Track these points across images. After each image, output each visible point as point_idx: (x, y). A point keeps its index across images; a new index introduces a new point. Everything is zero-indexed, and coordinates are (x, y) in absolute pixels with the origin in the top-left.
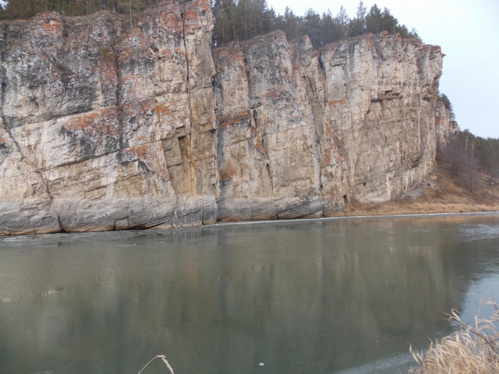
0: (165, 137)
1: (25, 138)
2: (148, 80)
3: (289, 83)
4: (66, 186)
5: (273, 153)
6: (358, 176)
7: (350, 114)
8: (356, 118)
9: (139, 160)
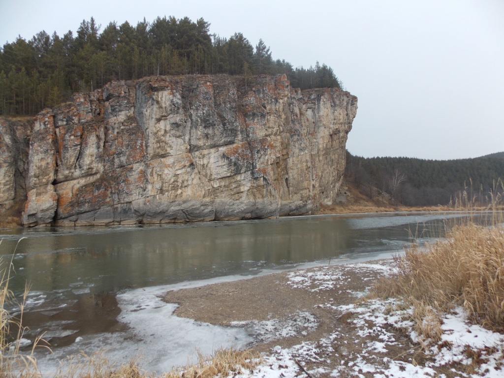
0: (272, 162)
1: (201, 160)
2: (263, 126)
3: (299, 123)
4: (222, 191)
5: (291, 171)
6: (321, 187)
7: (317, 144)
8: (321, 146)
9: (263, 177)
